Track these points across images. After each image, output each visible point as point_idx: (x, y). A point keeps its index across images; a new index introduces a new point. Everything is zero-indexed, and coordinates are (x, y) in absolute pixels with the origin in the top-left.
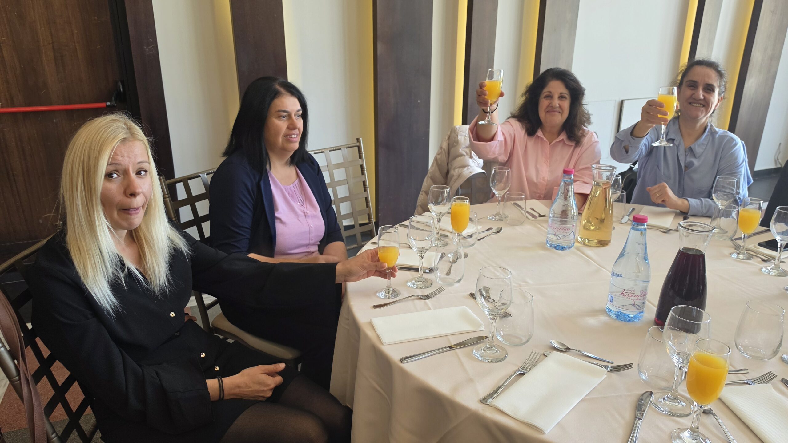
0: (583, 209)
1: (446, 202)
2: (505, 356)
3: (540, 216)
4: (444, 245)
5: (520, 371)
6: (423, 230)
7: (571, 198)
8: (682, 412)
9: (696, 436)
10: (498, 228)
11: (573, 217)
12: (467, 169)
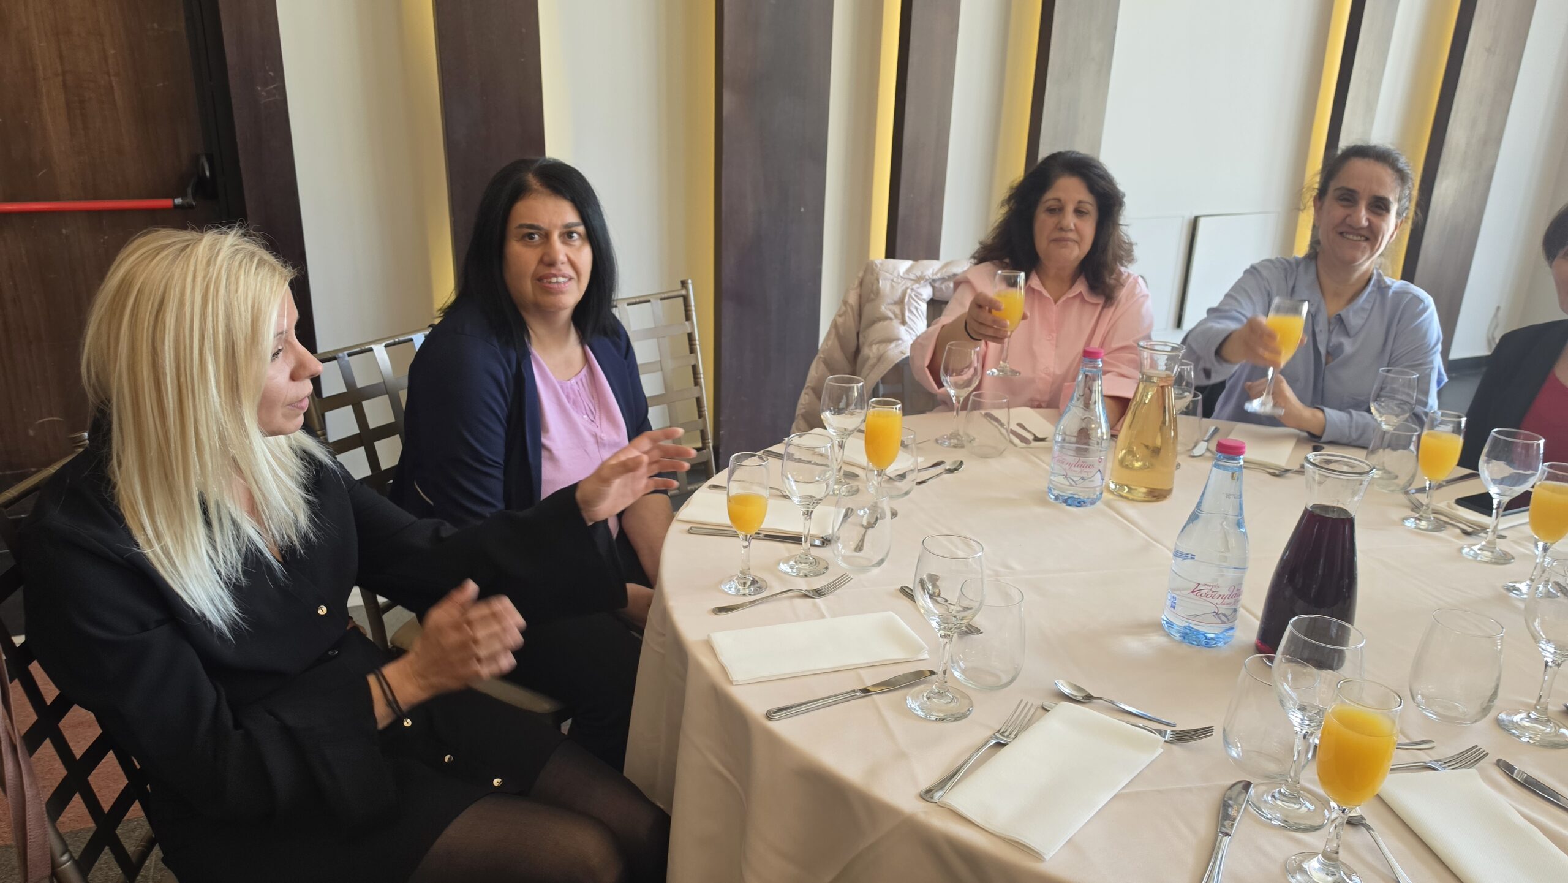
0: (1118, 427)
1: (856, 409)
2: (968, 710)
3: (1037, 439)
4: (850, 493)
5: (997, 738)
6: (809, 462)
7: (1097, 405)
8: (1309, 822)
9: (1334, 867)
10: (955, 462)
11: (1100, 441)
12: (896, 346)
